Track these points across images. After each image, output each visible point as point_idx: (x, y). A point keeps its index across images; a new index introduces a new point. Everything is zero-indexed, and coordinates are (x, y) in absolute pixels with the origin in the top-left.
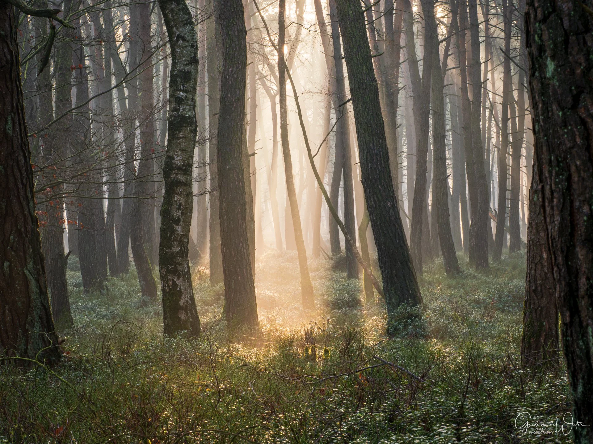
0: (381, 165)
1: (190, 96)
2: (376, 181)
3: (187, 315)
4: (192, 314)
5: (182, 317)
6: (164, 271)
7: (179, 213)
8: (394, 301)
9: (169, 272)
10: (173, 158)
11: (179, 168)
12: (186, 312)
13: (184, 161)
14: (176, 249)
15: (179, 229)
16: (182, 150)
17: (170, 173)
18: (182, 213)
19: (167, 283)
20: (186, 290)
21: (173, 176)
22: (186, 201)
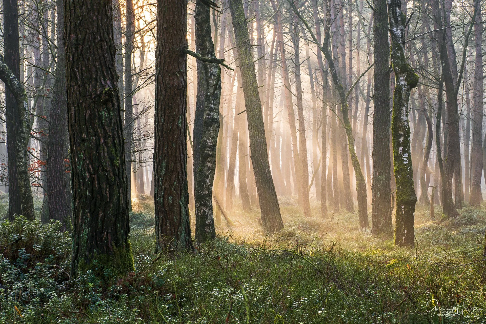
0: (262, 148)
1: (217, 107)
2: (259, 157)
3: (210, 229)
4: (212, 228)
5: (207, 230)
6: (198, 204)
7: (209, 172)
8: (267, 225)
9: (201, 205)
10: (206, 142)
11: (210, 147)
12: (209, 227)
13: (212, 143)
14: (206, 192)
15: (208, 181)
16: (212, 137)
17: (205, 150)
18: (210, 173)
19: (200, 211)
20: (210, 215)
21: (206, 151)
22: (213, 166)
